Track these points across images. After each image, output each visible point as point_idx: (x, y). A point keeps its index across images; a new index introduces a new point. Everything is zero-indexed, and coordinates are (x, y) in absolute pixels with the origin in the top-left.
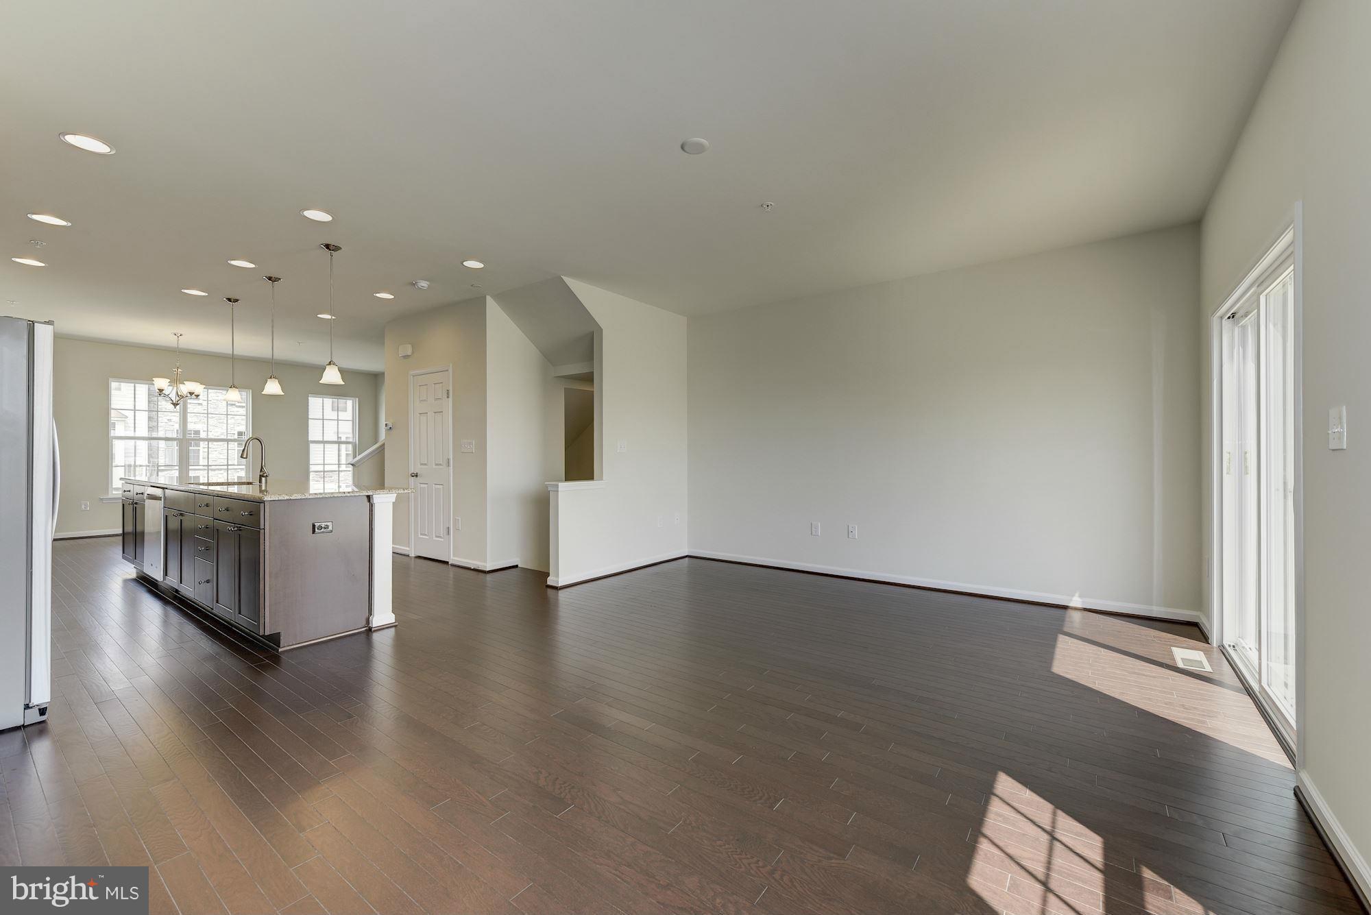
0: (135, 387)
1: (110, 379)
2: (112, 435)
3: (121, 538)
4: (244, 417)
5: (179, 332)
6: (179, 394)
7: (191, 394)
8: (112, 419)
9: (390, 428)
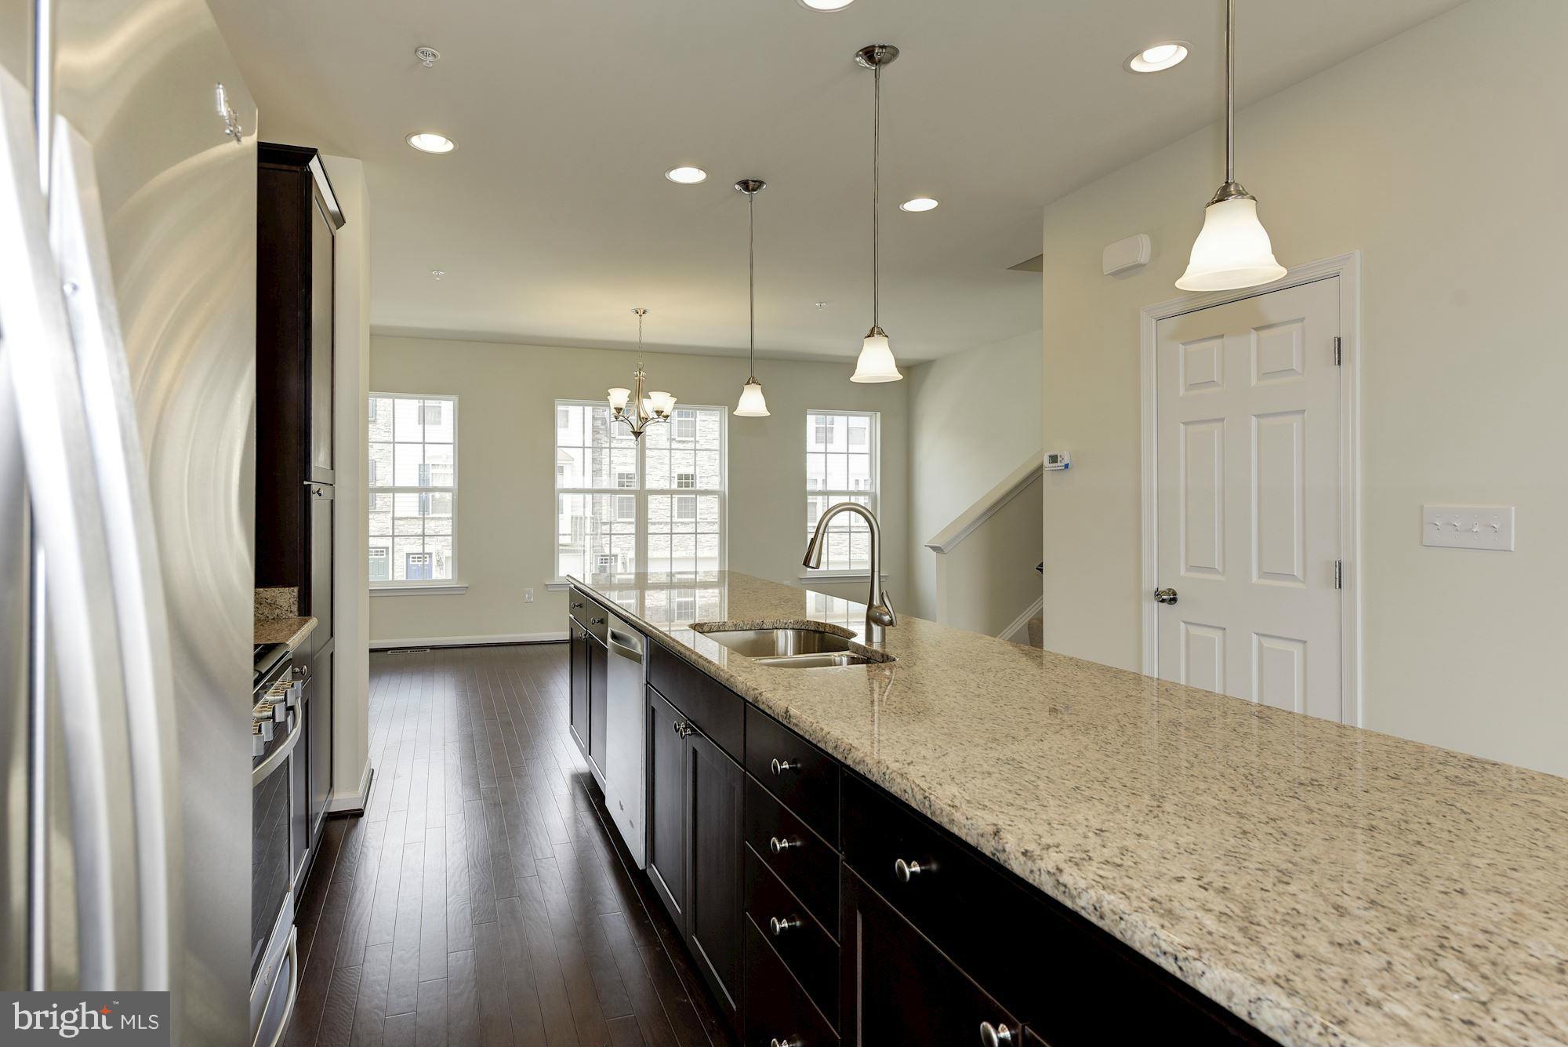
0: (584, 410)
1: (557, 401)
2: (558, 487)
3: (568, 646)
4: (718, 452)
5: (642, 306)
6: (642, 415)
7: (659, 413)
8: (558, 462)
9: (1067, 466)
